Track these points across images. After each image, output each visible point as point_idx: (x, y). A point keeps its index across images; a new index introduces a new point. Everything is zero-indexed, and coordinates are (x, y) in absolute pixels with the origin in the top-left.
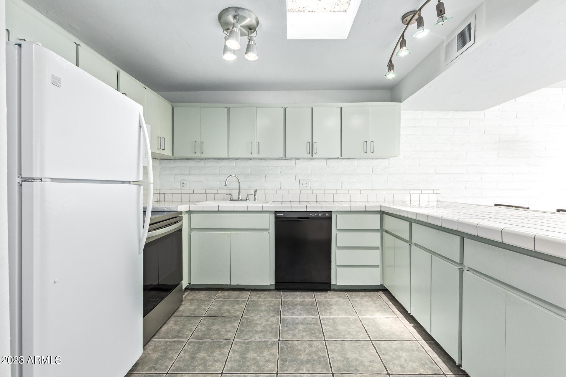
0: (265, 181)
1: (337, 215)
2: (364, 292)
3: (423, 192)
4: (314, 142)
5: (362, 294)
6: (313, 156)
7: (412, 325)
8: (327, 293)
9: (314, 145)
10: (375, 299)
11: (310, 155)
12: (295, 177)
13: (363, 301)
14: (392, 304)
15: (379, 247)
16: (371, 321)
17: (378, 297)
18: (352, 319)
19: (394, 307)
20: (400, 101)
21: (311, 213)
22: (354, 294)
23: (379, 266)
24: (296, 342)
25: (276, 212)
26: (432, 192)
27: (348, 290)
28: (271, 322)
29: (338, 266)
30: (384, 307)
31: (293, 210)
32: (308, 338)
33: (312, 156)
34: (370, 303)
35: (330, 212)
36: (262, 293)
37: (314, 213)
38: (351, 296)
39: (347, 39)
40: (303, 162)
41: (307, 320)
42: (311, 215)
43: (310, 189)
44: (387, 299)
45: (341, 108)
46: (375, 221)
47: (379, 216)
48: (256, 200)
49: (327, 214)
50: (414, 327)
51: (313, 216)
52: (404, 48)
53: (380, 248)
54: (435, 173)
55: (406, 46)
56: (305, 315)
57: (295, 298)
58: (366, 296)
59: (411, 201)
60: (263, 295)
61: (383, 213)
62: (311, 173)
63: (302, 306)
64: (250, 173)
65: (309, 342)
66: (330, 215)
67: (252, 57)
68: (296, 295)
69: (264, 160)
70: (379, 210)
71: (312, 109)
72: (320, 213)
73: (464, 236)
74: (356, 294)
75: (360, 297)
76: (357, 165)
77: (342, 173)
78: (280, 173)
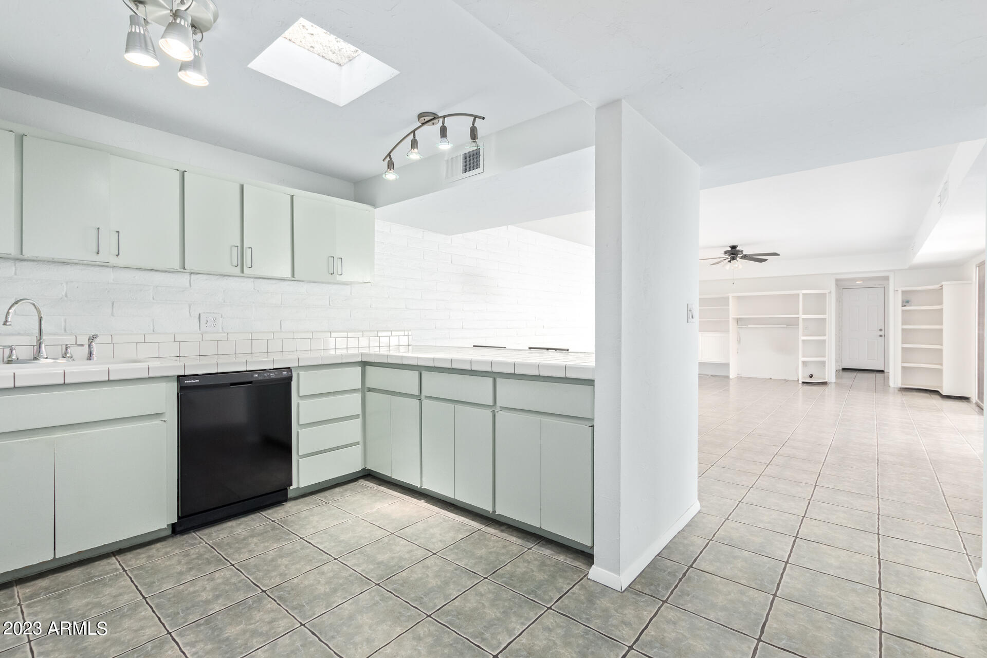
0: (113, 315)
1: (300, 373)
2: (339, 488)
3: (394, 333)
4: (246, 248)
5: (337, 490)
6: (245, 272)
7: (423, 501)
8: (283, 506)
9: (248, 253)
10: (360, 490)
11: (239, 269)
12: (188, 310)
13: (347, 498)
14: (385, 488)
15: (359, 415)
16: (376, 514)
17: (362, 487)
18: (350, 522)
19: (391, 491)
20: (374, 205)
21: (256, 374)
22: (327, 493)
23: (359, 442)
24: (296, 581)
25: (179, 378)
26: (402, 333)
27: (312, 492)
28: (222, 578)
29: (302, 457)
30: (379, 494)
31: (219, 371)
32: (308, 568)
33: (242, 271)
34: (358, 497)
35: (289, 369)
36: (151, 549)
37: (263, 373)
38: (326, 497)
39: (342, 107)
40: (206, 280)
41: (284, 549)
42: (256, 377)
43: (222, 331)
44: (376, 485)
45: (292, 197)
46: (353, 377)
47: (358, 369)
48: (95, 359)
49: (285, 373)
50: (427, 502)
51: (261, 378)
52: (416, 150)
53: (361, 416)
54: (406, 308)
55: (417, 149)
56: (276, 546)
57: (232, 532)
58: (346, 490)
59: (379, 346)
60: (154, 551)
61: (364, 364)
62: (224, 302)
63: (256, 537)
64: (66, 296)
65: (316, 571)
66: (290, 373)
67: (194, 79)
68: (229, 527)
69: (107, 270)
70: (360, 360)
71: (242, 187)
72: (272, 372)
73: (496, 377)
74: (331, 493)
75: (340, 495)
76: (307, 292)
77: (281, 304)
78: (151, 299)
